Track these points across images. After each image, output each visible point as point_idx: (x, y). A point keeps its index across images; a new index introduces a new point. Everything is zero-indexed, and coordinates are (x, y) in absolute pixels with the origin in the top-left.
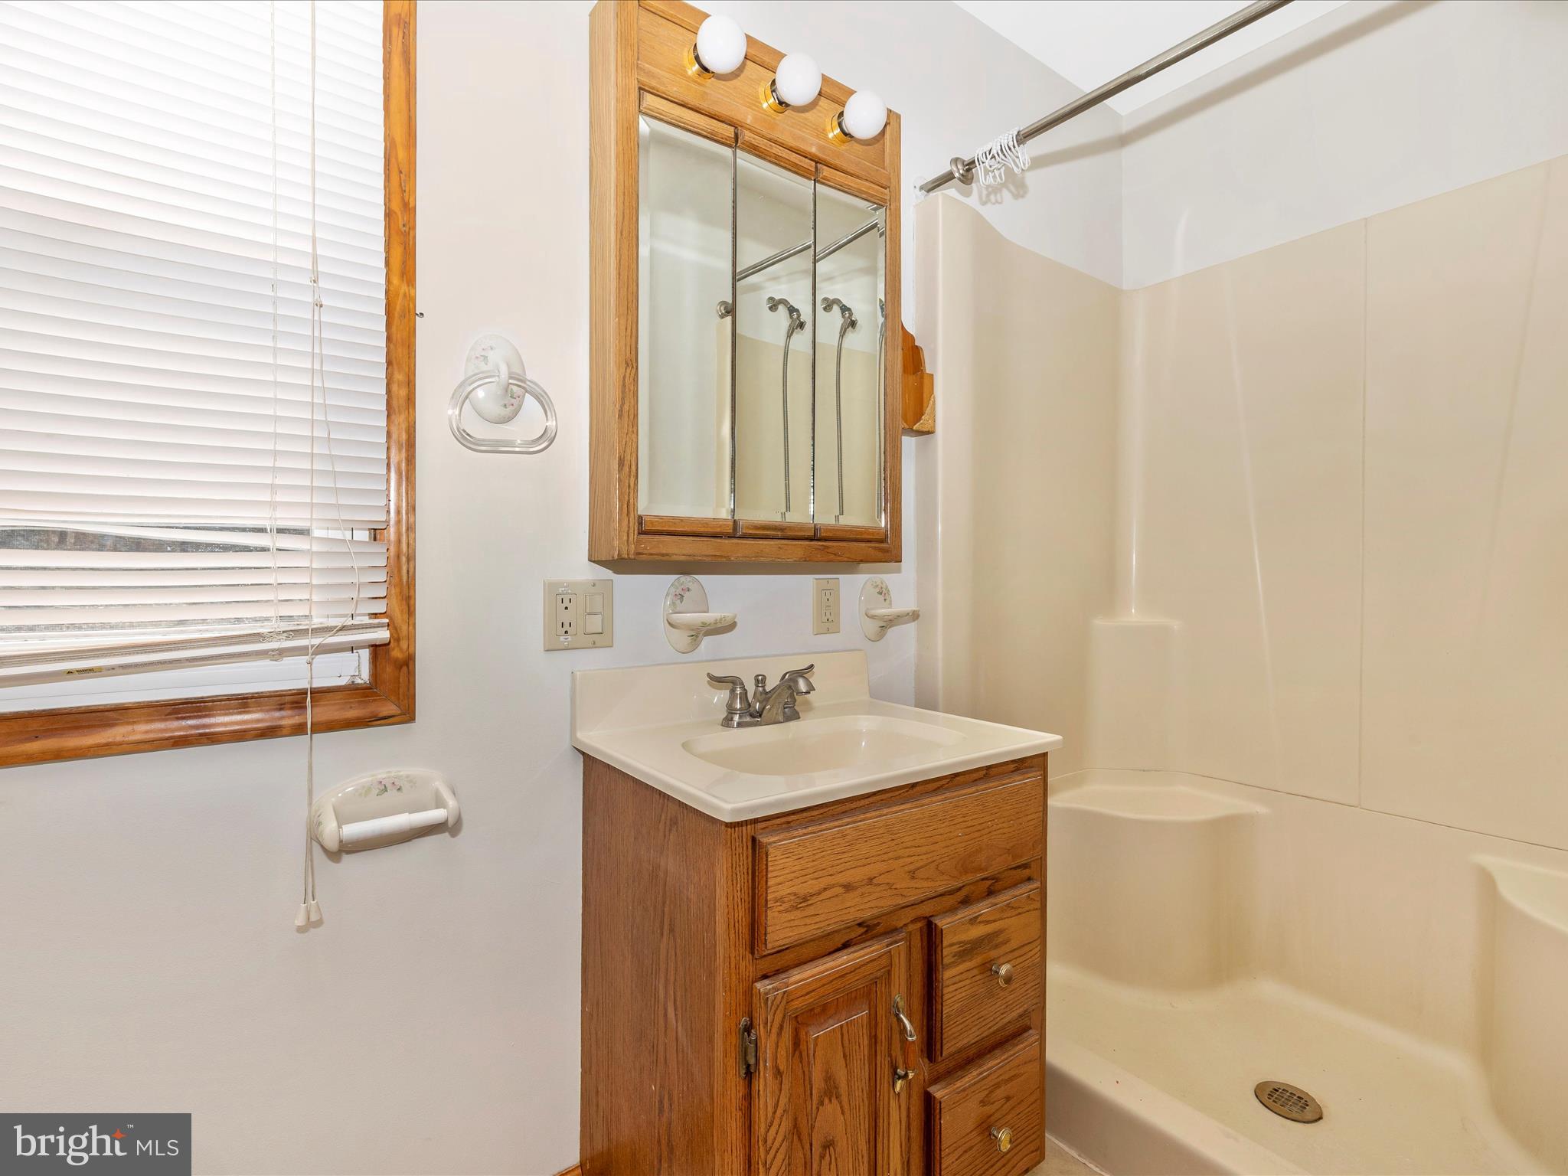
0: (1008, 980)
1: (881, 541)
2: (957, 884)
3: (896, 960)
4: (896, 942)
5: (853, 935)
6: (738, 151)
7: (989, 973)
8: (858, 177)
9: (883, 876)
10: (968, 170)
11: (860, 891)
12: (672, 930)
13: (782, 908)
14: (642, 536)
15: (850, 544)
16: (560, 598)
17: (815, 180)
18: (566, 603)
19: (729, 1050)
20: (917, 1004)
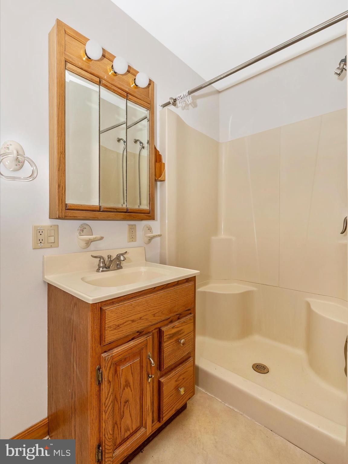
0: (183, 344)
1: (148, 213)
2: (168, 317)
3: (149, 342)
4: (149, 336)
5: (135, 336)
6: (100, 86)
7: (178, 342)
8: (141, 100)
9: (144, 317)
10: (175, 102)
11: (137, 322)
12: (75, 339)
13: (110, 330)
14: (67, 211)
15: (138, 214)
16: (39, 231)
17: (127, 99)
18: (41, 233)
19: (92, 376)
20: (156, 354)
